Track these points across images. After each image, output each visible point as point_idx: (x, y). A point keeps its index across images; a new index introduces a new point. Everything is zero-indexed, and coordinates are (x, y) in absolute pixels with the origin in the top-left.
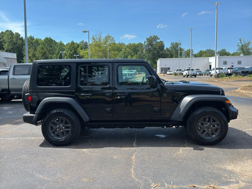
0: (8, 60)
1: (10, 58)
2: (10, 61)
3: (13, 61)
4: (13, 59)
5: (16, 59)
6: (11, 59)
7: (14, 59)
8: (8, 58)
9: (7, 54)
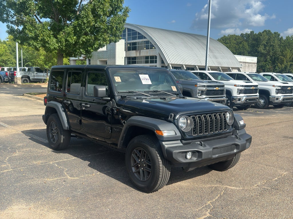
0: (246, 65)
1: (248, 63)
2: (247, 66)
3: (252, 65)
4: (252, 63)
5: (256, 63)
6: (250, 63)
7: (254, 63)
8: (246, 63)
9: (245, 58)
